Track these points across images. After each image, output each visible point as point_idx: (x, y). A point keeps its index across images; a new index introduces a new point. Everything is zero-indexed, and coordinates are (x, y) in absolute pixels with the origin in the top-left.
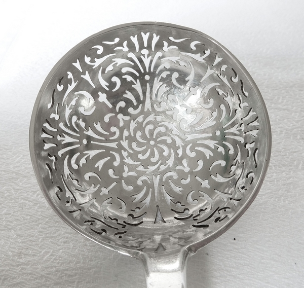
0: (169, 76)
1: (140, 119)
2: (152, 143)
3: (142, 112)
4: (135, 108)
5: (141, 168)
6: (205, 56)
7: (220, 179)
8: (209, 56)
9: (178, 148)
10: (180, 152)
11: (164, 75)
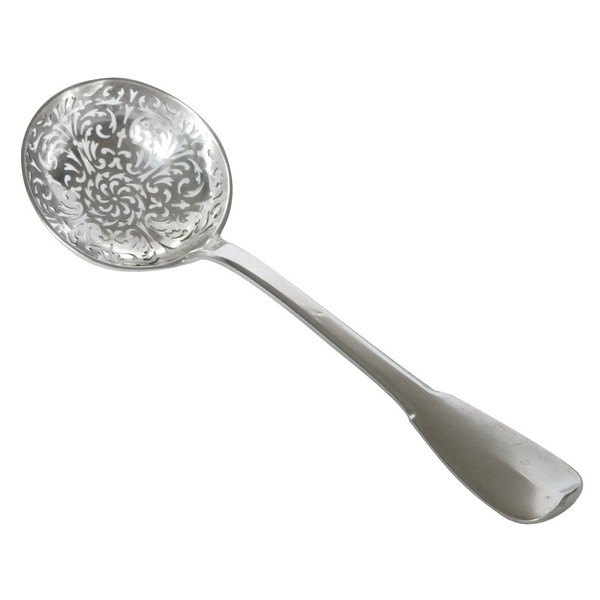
0: (94, 132)
1: (91, 183)
2: (115, 199)
3: (88, 177)
4: (80, 176)
5: (121, 224)
6: (119, 98)
7: (192, 194)
8: (124, 96)
9: (140, 191)
10: (143, 193)
11: (88, 133)
